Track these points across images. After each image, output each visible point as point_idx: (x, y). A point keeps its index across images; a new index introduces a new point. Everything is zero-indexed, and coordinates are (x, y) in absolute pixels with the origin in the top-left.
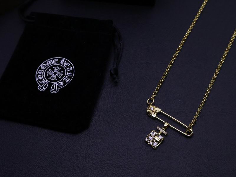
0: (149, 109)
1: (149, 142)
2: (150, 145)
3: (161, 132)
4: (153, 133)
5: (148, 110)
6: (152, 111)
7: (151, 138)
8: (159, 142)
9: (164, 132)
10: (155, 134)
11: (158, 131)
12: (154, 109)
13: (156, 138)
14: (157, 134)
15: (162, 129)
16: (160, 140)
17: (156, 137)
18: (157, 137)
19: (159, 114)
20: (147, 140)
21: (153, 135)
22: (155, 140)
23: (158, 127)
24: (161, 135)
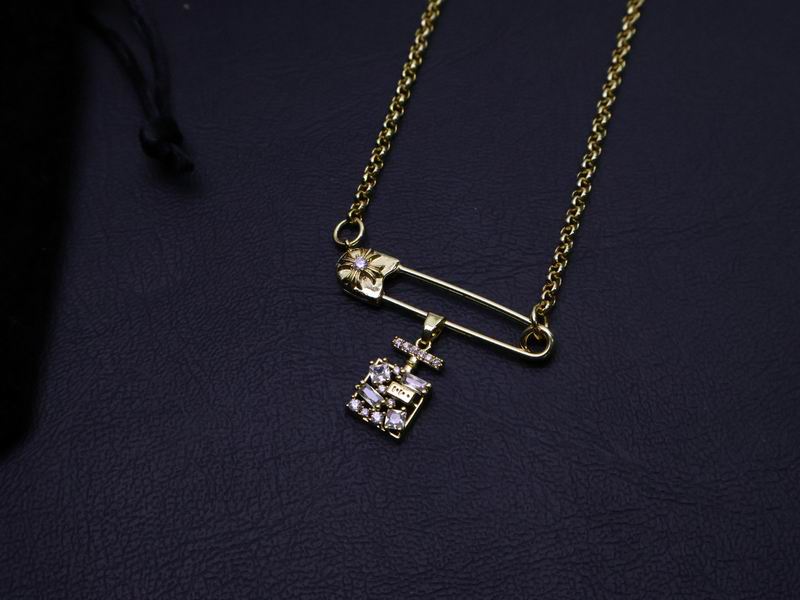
0: (349, 267)
1: (365, 412)
2: (372, 425)
3: (414, 360)
4: (380, 371)
5: (344, 274)
6: (364, 274)
7: (372, 395)
8: (409, 408)
9: (429, 357)
10: (387, 373)
11: (401, 358)
12: (367, 264)
13: (394, 390)
14: (397, 370)
15: (416, 348)
16: (416, 398)
17: (394, 384)
18: (398, 386)
19: (392, 282)
20: (355, 404)
21: (382, 379)
22: (391, 402)
23: (398, 342)
24: (415, 372)
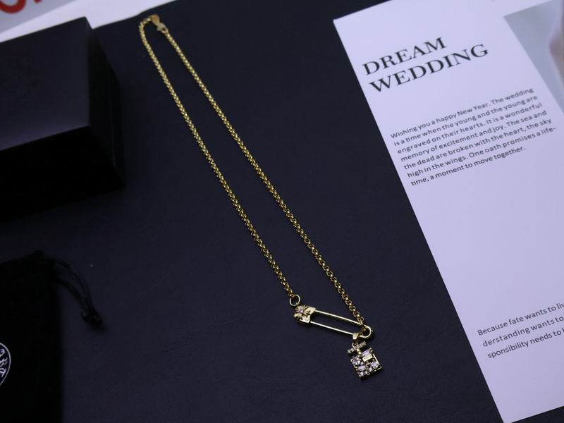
0: (298, 313)
1: (366, 372)
3: (360, 353)
5: (296, 315)
7: (362, 368)
8: (373, 359)
9: (360, 345)
11: (355, 353)
19: (314, 316)
20: (362, 374)
21: (359, 362)
22: (368, 364)
23: (349, 351)
